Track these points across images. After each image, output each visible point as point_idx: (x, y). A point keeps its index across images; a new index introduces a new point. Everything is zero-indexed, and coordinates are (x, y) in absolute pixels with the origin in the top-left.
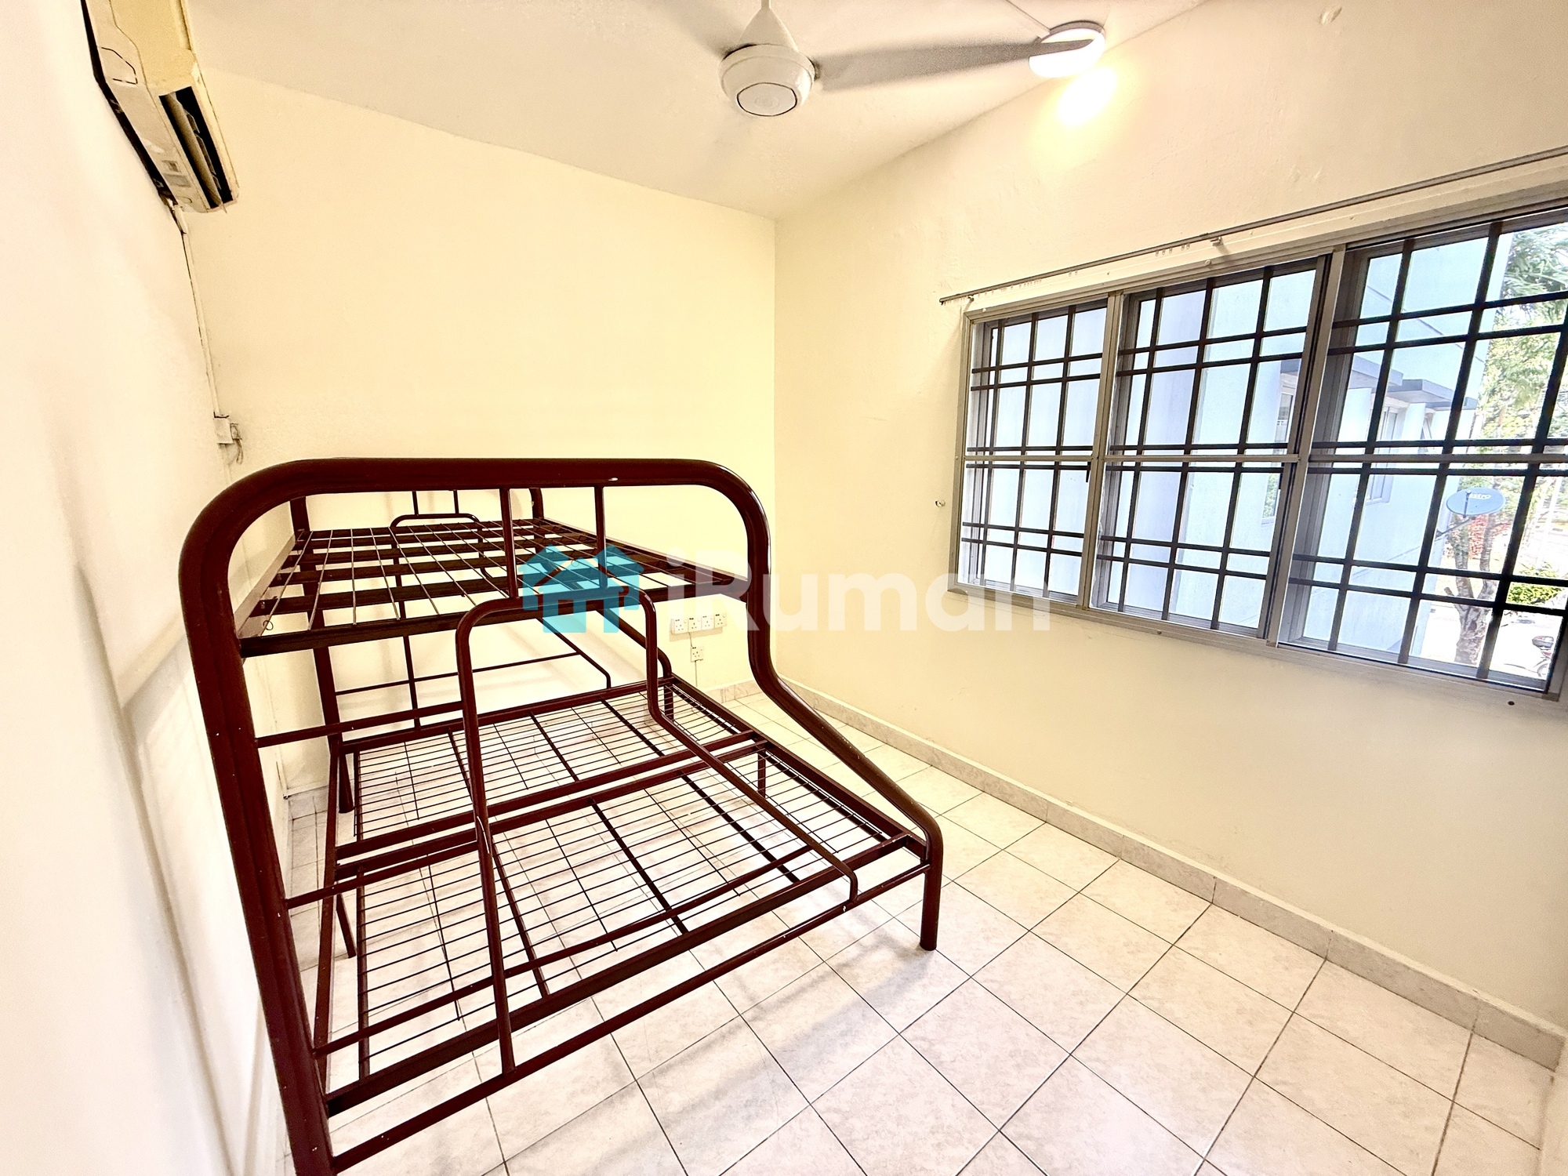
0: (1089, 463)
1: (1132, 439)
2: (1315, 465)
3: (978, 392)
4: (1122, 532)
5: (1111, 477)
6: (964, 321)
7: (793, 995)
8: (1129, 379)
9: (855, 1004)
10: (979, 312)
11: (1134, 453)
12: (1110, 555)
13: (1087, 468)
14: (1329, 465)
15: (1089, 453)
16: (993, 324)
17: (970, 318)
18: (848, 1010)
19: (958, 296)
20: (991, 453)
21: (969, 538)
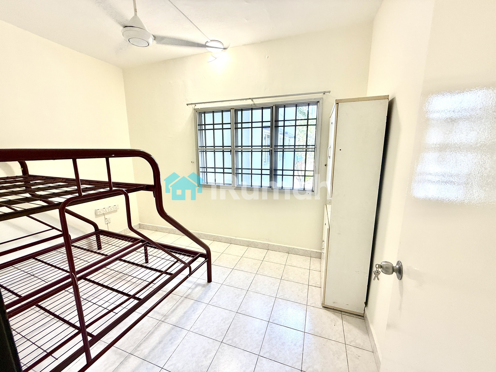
0: (231, 150)
1: (240, 144)
2: (275, 150)
3: (200, 131)
4: (240, 167)
5: (236, 154)
6: (194, 111)
7: (175, 308)
8: (237, 130)
9: (194, 303)
10: (198, 109)
11: (241, 147)
12: (238, 173)
13: (230, 151)
14: (277, 150)
15: (230, 148)
16: (202, 113)
17: (196, 110)
18: (193, 305)
19: (192, 104)
20: (206, 148)
21: (202, 171)
